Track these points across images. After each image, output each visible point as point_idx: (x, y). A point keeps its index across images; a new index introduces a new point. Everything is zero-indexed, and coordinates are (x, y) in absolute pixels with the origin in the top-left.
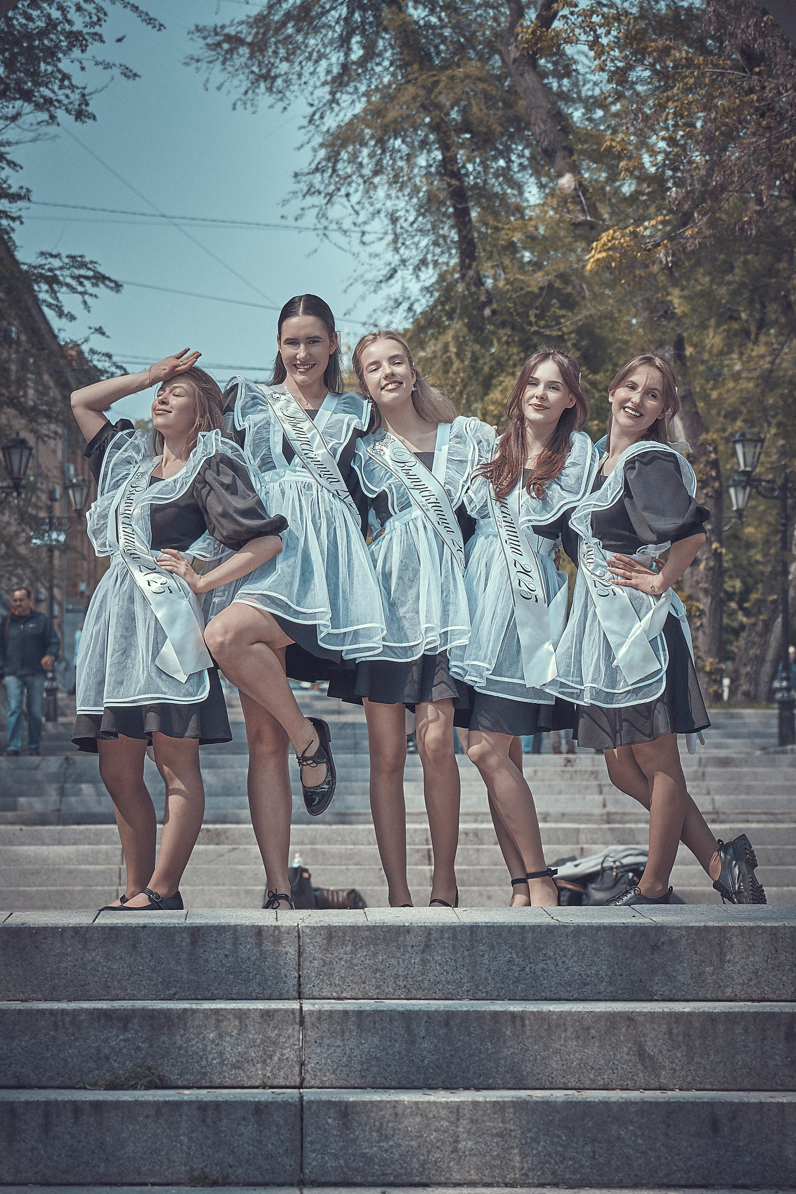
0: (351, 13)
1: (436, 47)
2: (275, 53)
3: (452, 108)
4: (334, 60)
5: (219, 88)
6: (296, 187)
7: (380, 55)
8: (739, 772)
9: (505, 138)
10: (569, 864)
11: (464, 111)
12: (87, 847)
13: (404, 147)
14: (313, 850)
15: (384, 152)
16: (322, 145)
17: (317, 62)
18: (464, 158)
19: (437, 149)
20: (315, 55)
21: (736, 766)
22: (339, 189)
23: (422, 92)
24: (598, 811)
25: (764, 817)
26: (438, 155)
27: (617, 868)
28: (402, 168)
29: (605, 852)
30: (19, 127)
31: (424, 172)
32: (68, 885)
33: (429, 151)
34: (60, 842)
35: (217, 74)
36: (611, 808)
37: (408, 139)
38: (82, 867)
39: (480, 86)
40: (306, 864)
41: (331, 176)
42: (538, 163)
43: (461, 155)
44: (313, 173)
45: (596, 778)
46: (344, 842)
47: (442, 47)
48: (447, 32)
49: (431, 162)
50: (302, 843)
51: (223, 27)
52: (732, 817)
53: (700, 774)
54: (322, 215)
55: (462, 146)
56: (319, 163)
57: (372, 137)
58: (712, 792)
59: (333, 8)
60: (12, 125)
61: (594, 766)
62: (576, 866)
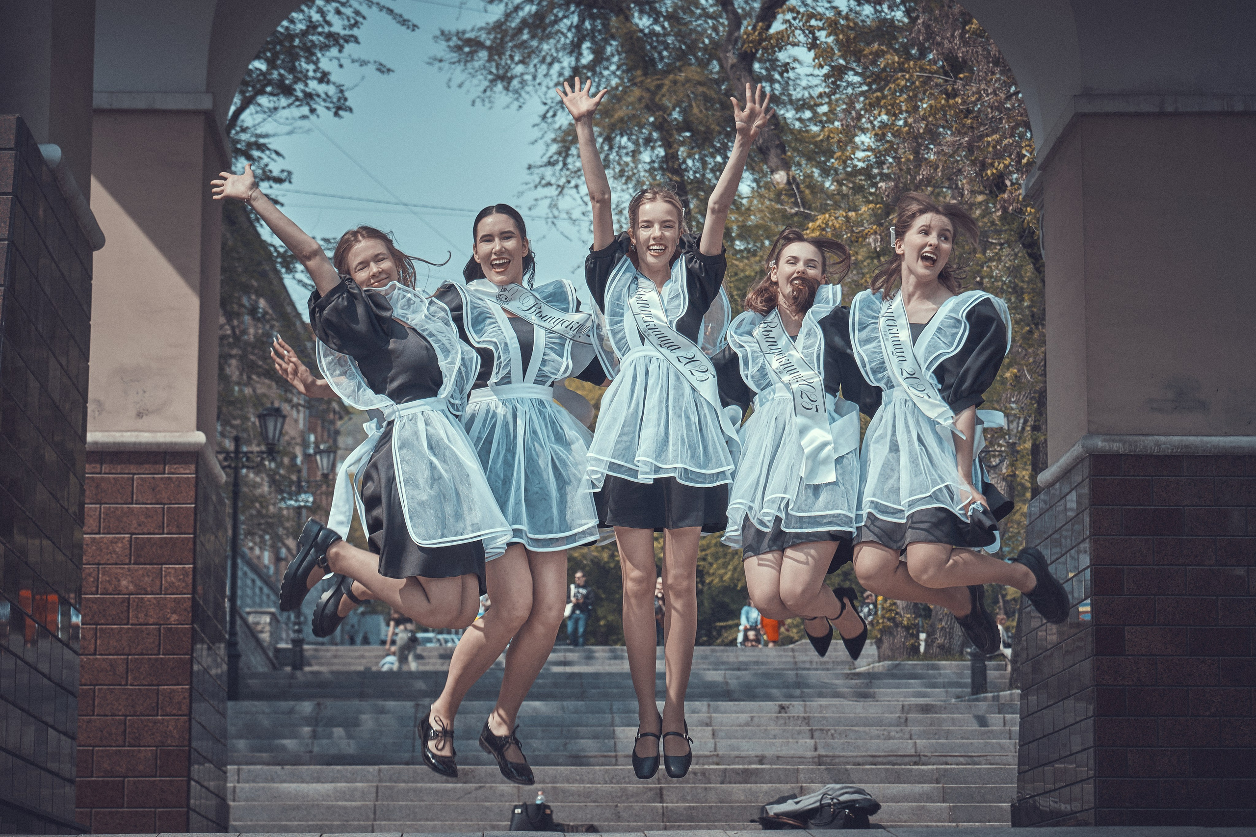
0: (582, 21)
1: (660, 53)
2: (512, 57)
3: (674, 109)
4: (565, 64)
5: (460, 86)
6: (529, 178)
7: (608, 59)
8: (939, 718)
9: (722, 136)
10: (790, 801)
11: (684, 112)
12: (344, 784)
13: (630, 144)
14: (554, 788)
15: (611, 148)
16: (554, 140)
17: (550, 65)
18: (685, 155)
19: (660, 146)
20: (549, 59)
21: (936, 713)
22: (569, 182)
23: (647, 95)
24: (810, 754)
25: (961, 759)
26: (661, 152)
27: (834, 804)
28: (627, 164)
29: (823, 791)
30: (275, 121)
31: (647, 167)
32: (327, 820)
33: (653, 148)
34: (318, 780)
35: (459, 74)
36: (821, 751)
37: (634, 137)
38: (340, 803)
39: (700, 89)
40: (547, 801)
41: (561, 170)
42: (752, 160)
43: (682, 151)
44: (545, 166)
45: (808, 724)
46: (582, 781)
47: (665, 53)
48: (670, 40)
49: (654, 158)
50: (544, 782)
51: (464, 32)
52: (933, 760)
53: (903, 721)
54: (553, 206)
55: (682, 144)
56: (551, 157)
57: (600, 135)
58: (913, 737)
59: (565, 17)
60: (270, 119)
61: (805, 712)
62: (797, 803)
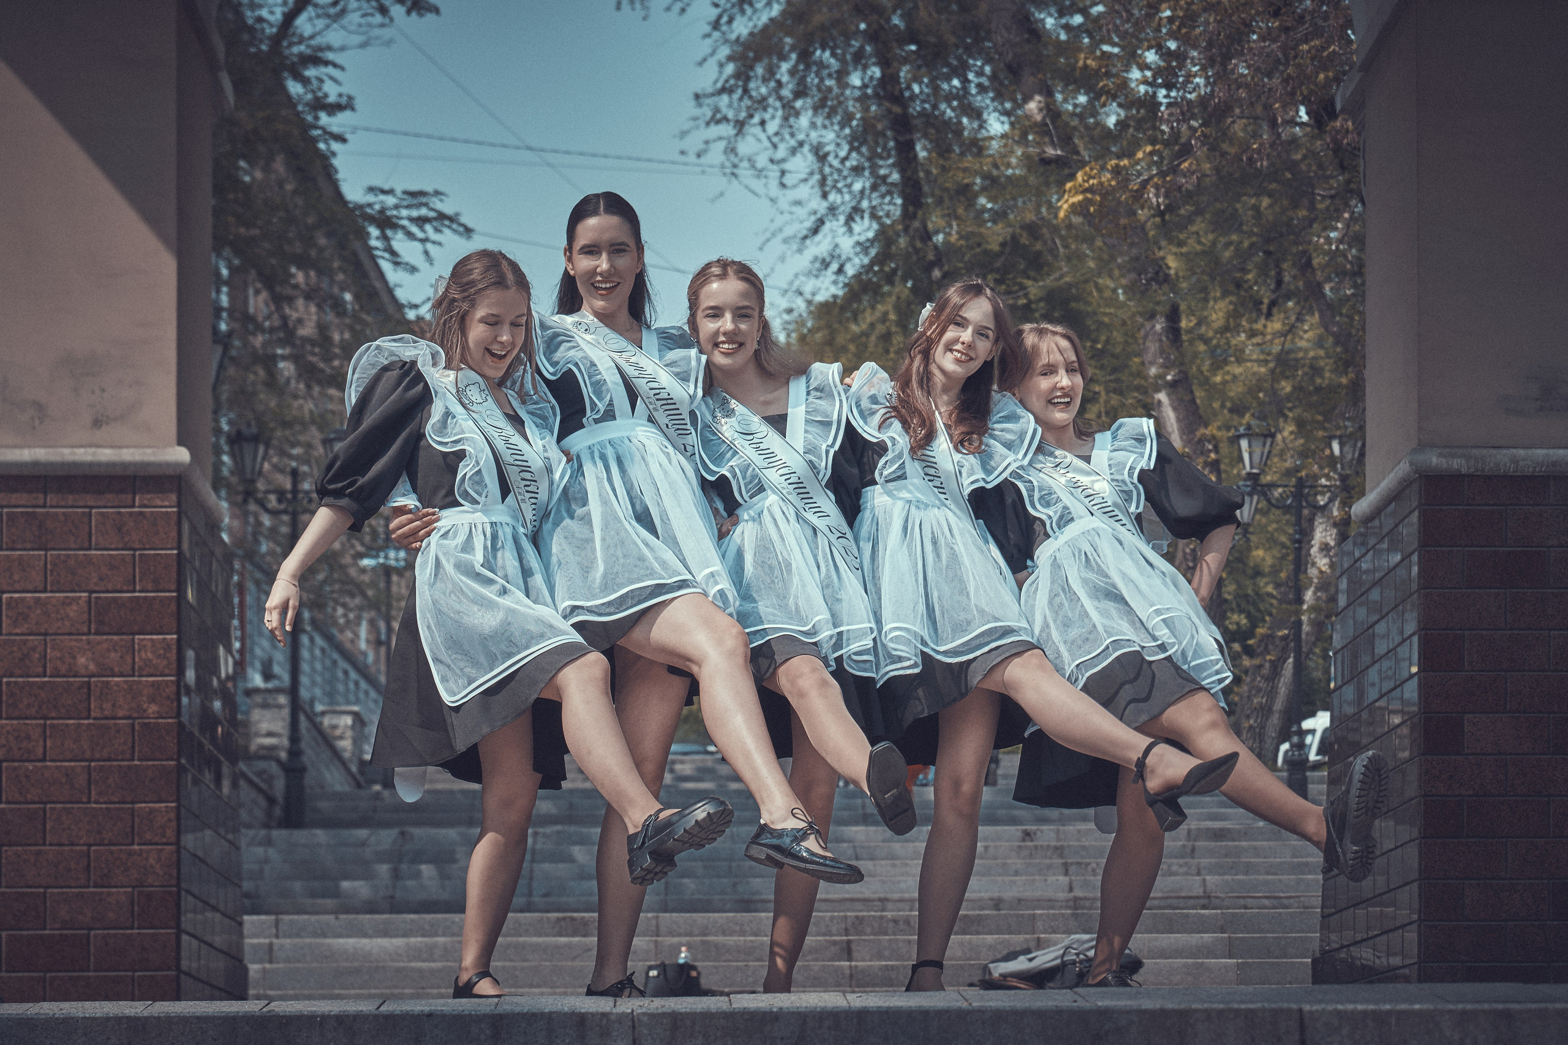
3: (894, 12)
6: (697, 112)
8: (1236, 847)
9: (960, 51)
10: (1021, 960)
11: (909, 16)
12: (419, 939)
13: (832, 61)
14: (703, 943)
15: (808, 67)
16: (730, 58)
18: (909, 76)
19: (874, 64)
21: (1233, 840)
22: (751, 116)
24: (1062, 895)
25: (1266, 902)
26: (876, 72)
27: (1080, 962)
28: (830, 89)
29: (1066, 944)
30: (344, 28)
31: (857, 93)
32: (396, 987)
33: (865, 68)
34: (385, 933)
36: (1078, 893)
37: (839, 51)
38: (413, 964)
40: (695, 960)
41: (741, 99)
42: (1001, 84)
43: (904, 72)
44: (719, 93)
45: (1061, 856)
46: (743, 933)
49: (866, 80)
50: (690, 934)
52: (1226, 903)
53: (1188, 850)
54: (731, 150)
55: (905, 61)
56: (727, 81)
57: (793, 48)
58: (1203, 872)
60: (336, 26)
61: (1058, 839)
62: (1030, 960)
